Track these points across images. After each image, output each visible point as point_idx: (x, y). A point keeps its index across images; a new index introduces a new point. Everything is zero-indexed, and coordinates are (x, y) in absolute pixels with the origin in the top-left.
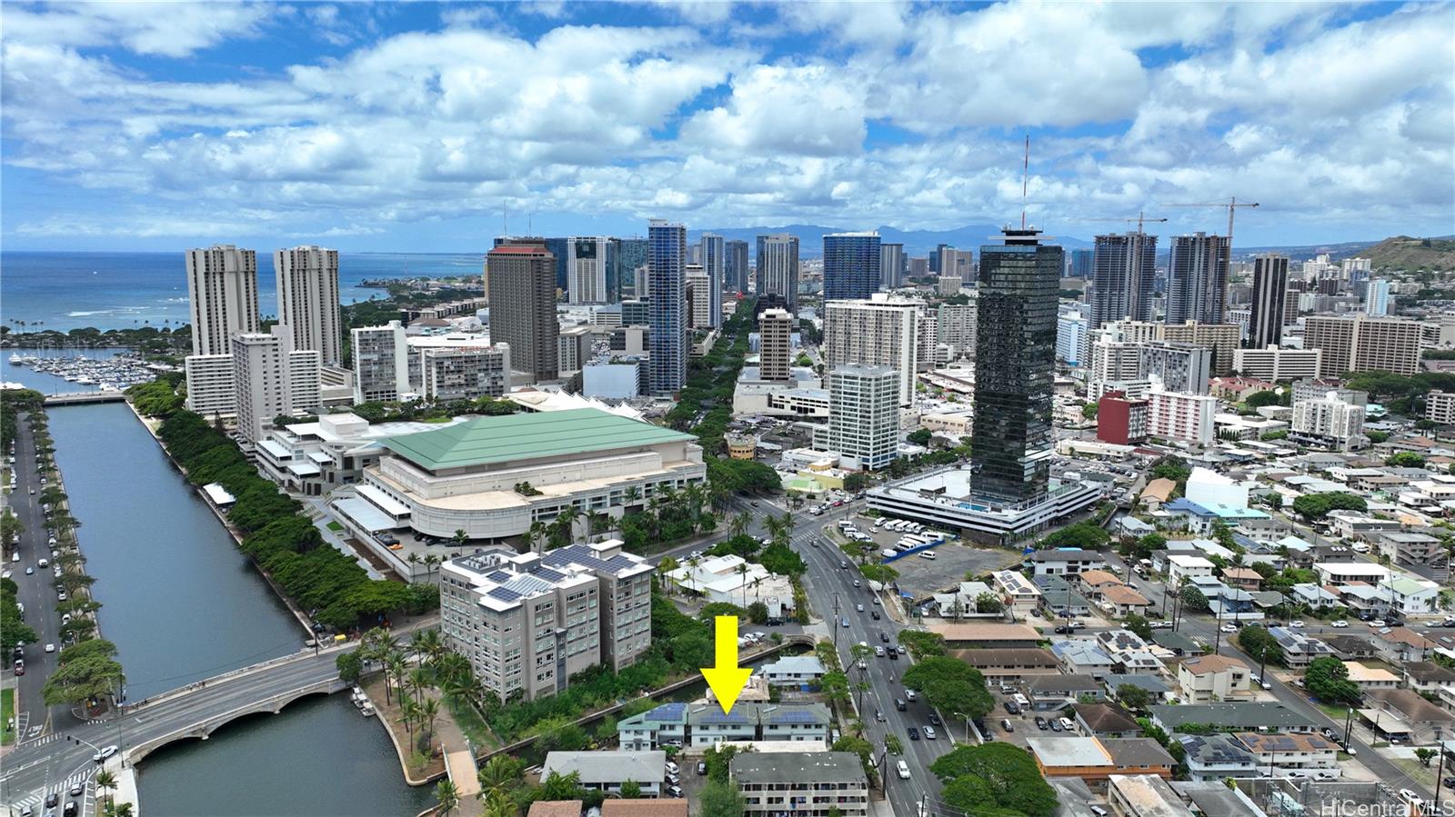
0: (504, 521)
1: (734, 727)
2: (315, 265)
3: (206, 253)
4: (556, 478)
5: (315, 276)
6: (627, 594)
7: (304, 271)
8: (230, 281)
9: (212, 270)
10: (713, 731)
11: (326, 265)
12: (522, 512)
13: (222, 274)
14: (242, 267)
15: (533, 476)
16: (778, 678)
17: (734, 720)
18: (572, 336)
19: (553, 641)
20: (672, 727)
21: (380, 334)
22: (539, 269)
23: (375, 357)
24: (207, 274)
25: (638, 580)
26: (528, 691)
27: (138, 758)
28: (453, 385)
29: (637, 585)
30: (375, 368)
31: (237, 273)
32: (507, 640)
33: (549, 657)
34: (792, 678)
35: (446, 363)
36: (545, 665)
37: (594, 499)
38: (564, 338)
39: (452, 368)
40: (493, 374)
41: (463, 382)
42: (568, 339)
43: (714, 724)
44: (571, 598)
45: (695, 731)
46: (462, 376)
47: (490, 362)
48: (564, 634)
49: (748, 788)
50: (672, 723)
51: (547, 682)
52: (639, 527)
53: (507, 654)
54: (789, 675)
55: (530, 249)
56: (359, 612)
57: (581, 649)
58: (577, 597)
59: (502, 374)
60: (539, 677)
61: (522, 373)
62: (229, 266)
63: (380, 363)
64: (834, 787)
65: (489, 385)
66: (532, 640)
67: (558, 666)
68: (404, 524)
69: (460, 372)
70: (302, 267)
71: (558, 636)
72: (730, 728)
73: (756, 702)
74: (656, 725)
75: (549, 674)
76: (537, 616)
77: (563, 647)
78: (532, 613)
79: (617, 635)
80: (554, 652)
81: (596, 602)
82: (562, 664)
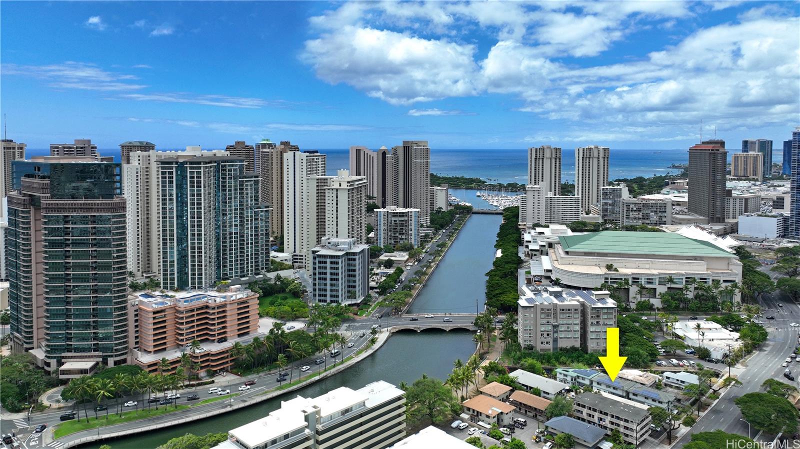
0: (588, 280)
1: (614, 388)
2: (596, 155)
3: (536, 149)
4: (634, 265)
5: (595, 160)
6: (598, 316)
7: (589, 158)
8: (547, 163)
9: (538, 157)
10: (603, 387)
11: (602, 155)
12: (599, 277)
13: (543, 159)
14: (554, 156)
15: (616, 262)
16: (671, 380)
17: (616, 385)
18: (741, 199)
19: (550, 328)
20: (583, 379)
21: (614, 190)
22: (714, 159)
23: (610, 202)
24: (536, 159)
25: (606, 311)
26: (536, 347)
27: (395, 331)
28: (635, 218)
29: (604, 314)
30: (609, 207)
31: (551, 159)
32: (526, 320)
33: (548, 335)
34: (679, 383)
35: (631, 206)
36: (545, 338)
37: (648, 279)
38: (735, 199)
39: (635, 209)
40: (660, 214)
41: (641, 217)
42: (738, 201)
43: (604, 384)
44: (563, 310)
45: (595, 384)
46: (641, 214)
47: (658, 207)
48: (558, 326)
49: (579, 405)
50: (584, 376)
51: (545, 346)
52: (673, 298)
53: (526, 327)
54: (678, 380)
55: (710, 147)
56: (502, 304)
57: (568, 336)
58: (566, 310)
59: (666, 214)
60: (542, 343)
61: (701, 217)
62: (547, 154)
63: (612, 205)
64: (621, 420)
65: (657, 219)
66: (539, 324)
67: (553, 341)
68: (548, 274)
69: (640, 211)
70: (588, 156)
71: (554, 326)
72: (612, 388)
73: (641, 384)
74: (575, 375)
75: (547, 343)
76: (542, 313)
77: (556, 332)
78: (539, 311)
79: (590, 336)
80: (552, 333)
81: (578, 316)
82: (555, 340)
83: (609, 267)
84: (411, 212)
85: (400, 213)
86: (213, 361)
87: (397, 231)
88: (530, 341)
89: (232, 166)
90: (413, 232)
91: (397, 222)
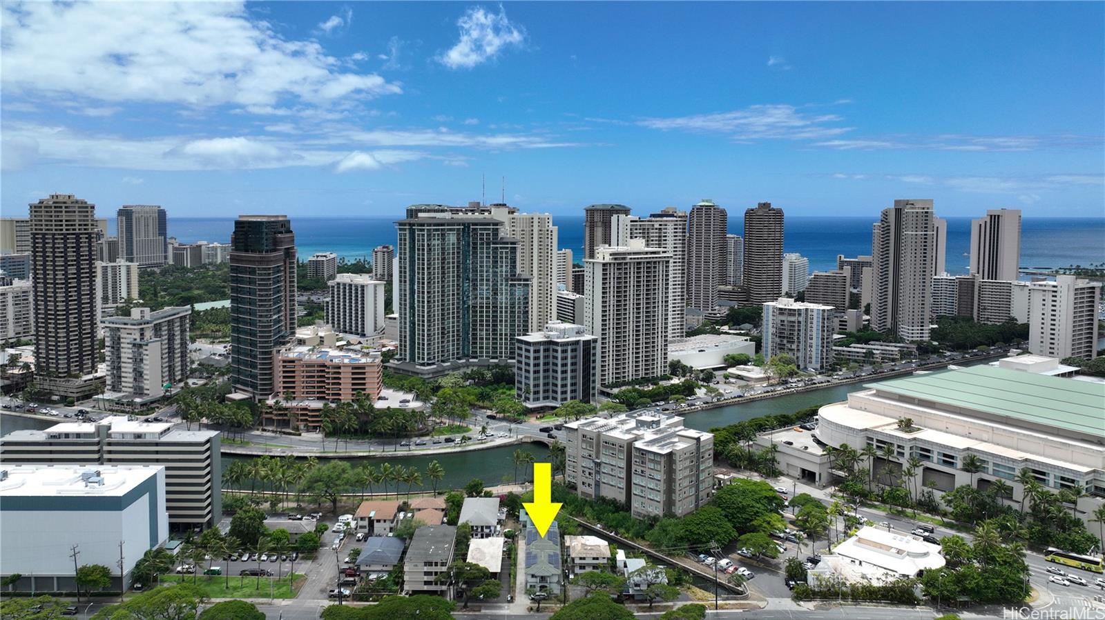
6: (643, 463)
19: (592, 464)
27: (529, 440)
29: (652, 461)
33: (590, 474)
36: (587, 478)
44: (607, 443)
48: (600, 464)
51: (587, 489)
53: (569, 456)
57: (611, 483)
58: (611, 444)
60: (583, 483)
66: (579, 456)
67: (596, 485)
71: (596, 464)
75: (589, 485)
76: (583, 441)
77: (598, 472)
78: (580, 437)
79: (635, 490)
80: (593, 472)
81: (624, 456)
82: (598, 484)
83: (906, 425)
84: (812, 310)
85: (790, 310)
86: (313, 416)
87: (784, 337)
88: (574, 477)
89: (485, 229)
90: (814, 342)
91: (786, 323)
